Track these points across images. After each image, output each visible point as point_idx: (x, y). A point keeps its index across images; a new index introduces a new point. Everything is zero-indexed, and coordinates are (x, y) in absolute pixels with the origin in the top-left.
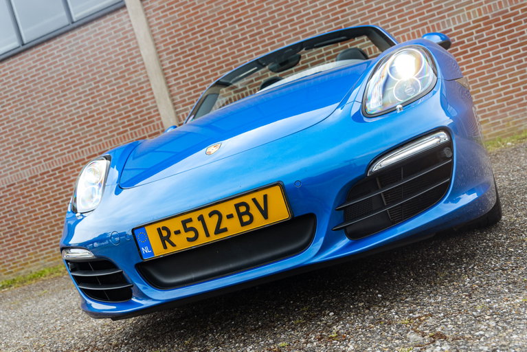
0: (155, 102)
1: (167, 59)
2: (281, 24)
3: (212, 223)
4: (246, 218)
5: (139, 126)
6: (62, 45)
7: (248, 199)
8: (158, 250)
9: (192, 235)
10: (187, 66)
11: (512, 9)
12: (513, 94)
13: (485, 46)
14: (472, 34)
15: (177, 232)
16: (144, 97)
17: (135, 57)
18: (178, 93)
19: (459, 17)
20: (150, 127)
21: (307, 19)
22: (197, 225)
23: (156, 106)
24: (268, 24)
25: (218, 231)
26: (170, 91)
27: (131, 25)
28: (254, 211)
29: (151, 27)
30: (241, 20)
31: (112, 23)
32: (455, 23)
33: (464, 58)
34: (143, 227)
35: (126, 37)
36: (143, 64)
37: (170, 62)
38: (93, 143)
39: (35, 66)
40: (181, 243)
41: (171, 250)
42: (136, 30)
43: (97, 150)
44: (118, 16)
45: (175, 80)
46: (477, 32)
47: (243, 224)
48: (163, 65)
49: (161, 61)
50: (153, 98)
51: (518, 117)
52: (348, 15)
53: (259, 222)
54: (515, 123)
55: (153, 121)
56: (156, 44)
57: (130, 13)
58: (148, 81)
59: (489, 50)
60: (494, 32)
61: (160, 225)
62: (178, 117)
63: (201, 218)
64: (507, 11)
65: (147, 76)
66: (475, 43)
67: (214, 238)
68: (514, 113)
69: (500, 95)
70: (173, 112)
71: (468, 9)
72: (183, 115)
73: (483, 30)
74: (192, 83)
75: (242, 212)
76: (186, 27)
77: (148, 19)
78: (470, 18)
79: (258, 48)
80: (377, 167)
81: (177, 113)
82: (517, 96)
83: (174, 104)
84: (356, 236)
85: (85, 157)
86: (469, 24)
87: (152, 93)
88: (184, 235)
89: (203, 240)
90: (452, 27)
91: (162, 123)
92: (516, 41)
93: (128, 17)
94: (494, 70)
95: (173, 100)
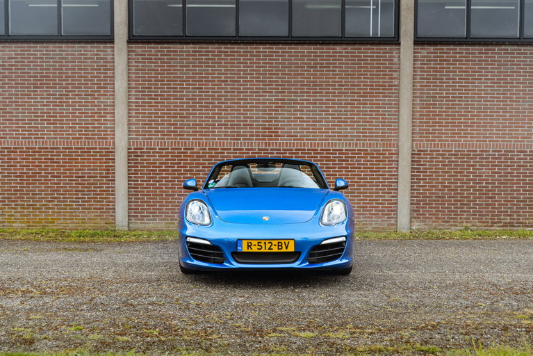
0: (114, 124)
1: (135, 95)
2: (231, 103)
3: (268, 245)
4: (280, 247)
5: (94, 138)
6: (46, 51)
7: (283, 242)
8: (245, 249)
9: (260, 247)
10: (148, 106)
11: (383, 150)
12: (368, 205)
13: (360, 168)
14: (355, 157)
15: (255, 245)
16: (105, 117)
17: (108, 84)
18: (135, 124)
19: (350, 143)
20: (103, 142)
21: (250, 107)
22: (263, 245)
23: (114, 128)
24: (222, 99)
25: (269, 249)
26: (129, 120)
27: (113, 58)
28: (283, 245)
29: (129, 66)
30: (202, 88)
31: (97, 51)
32: (346, 147)
33: (345, 171)
34: (242, 240)
35: (106, 66)
36: (114, 91)
37: (136, 99)
38: (48, 138)
39: (16, 58)
40: (255, 249)
41: (250, 250)
42: (116, 64)
43: (50, 145)
44: (104, 47)
45: (136, 113)
46: (358, 157)
47: (279, 249)
48: (129, 99)
49: (129, 95)
50: (114, 120)
51: (366, 221)
52: (280, 114)
53: (284, 250)
54: (364, 224)
55: (107, 138)
56: (129, 81)
57: (115, 49)
58: (114, 106)
59: (362, 172)
60: (368, 161)
61: (249, 241)
62: (129, 142)
63: (265, 243)
64: (379, 150)
65: (114, 102)
66: (355, 164)
67: (267, 251)
68: (365, 218)
69: (360, 203)
70: (127, 137)
71: (357, 140)
72: (133, 142)
73: (362, 157)
74: (149, 121)
75: (280, 245)
76: (157, 77)
77: (129, 59)
78: (356, 147)
79: (209, 114)
80: (323, 243)
81: (129, 139)
82: (370, 207)
83: (129, 131)
84: (311, 263)
85: (37, 147)
86: (355, 150)
87: (114, 117)
88: (257, 247)
89: (263, 250)
90: (344, 148)
91: (114, 142)
92: (379, 171)
93: (113, 51)
94: (361, 186)
95: (129, 128)
